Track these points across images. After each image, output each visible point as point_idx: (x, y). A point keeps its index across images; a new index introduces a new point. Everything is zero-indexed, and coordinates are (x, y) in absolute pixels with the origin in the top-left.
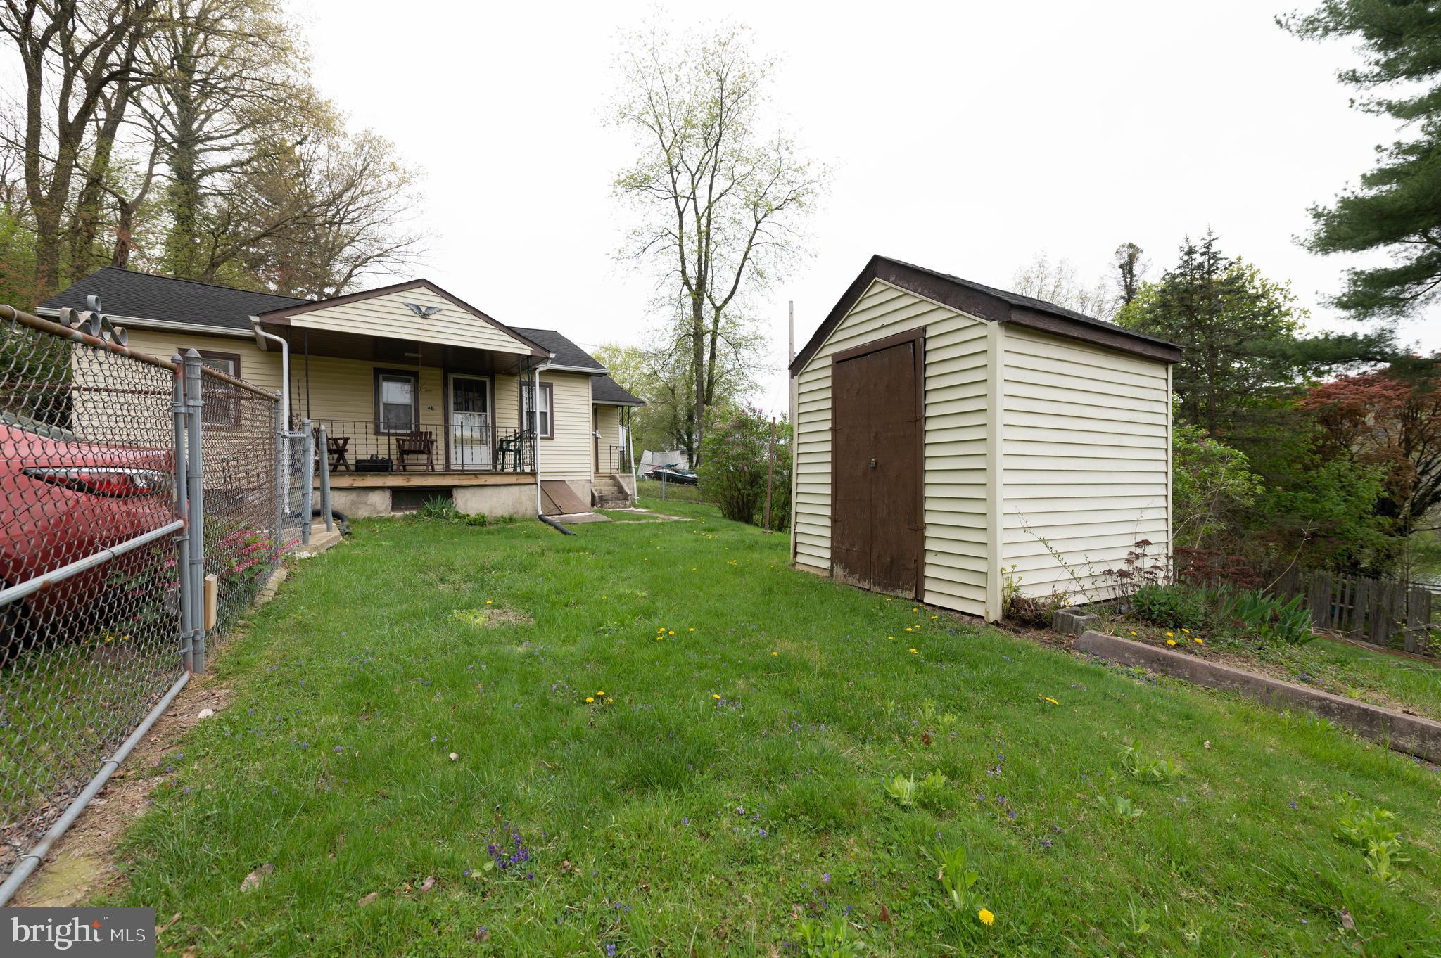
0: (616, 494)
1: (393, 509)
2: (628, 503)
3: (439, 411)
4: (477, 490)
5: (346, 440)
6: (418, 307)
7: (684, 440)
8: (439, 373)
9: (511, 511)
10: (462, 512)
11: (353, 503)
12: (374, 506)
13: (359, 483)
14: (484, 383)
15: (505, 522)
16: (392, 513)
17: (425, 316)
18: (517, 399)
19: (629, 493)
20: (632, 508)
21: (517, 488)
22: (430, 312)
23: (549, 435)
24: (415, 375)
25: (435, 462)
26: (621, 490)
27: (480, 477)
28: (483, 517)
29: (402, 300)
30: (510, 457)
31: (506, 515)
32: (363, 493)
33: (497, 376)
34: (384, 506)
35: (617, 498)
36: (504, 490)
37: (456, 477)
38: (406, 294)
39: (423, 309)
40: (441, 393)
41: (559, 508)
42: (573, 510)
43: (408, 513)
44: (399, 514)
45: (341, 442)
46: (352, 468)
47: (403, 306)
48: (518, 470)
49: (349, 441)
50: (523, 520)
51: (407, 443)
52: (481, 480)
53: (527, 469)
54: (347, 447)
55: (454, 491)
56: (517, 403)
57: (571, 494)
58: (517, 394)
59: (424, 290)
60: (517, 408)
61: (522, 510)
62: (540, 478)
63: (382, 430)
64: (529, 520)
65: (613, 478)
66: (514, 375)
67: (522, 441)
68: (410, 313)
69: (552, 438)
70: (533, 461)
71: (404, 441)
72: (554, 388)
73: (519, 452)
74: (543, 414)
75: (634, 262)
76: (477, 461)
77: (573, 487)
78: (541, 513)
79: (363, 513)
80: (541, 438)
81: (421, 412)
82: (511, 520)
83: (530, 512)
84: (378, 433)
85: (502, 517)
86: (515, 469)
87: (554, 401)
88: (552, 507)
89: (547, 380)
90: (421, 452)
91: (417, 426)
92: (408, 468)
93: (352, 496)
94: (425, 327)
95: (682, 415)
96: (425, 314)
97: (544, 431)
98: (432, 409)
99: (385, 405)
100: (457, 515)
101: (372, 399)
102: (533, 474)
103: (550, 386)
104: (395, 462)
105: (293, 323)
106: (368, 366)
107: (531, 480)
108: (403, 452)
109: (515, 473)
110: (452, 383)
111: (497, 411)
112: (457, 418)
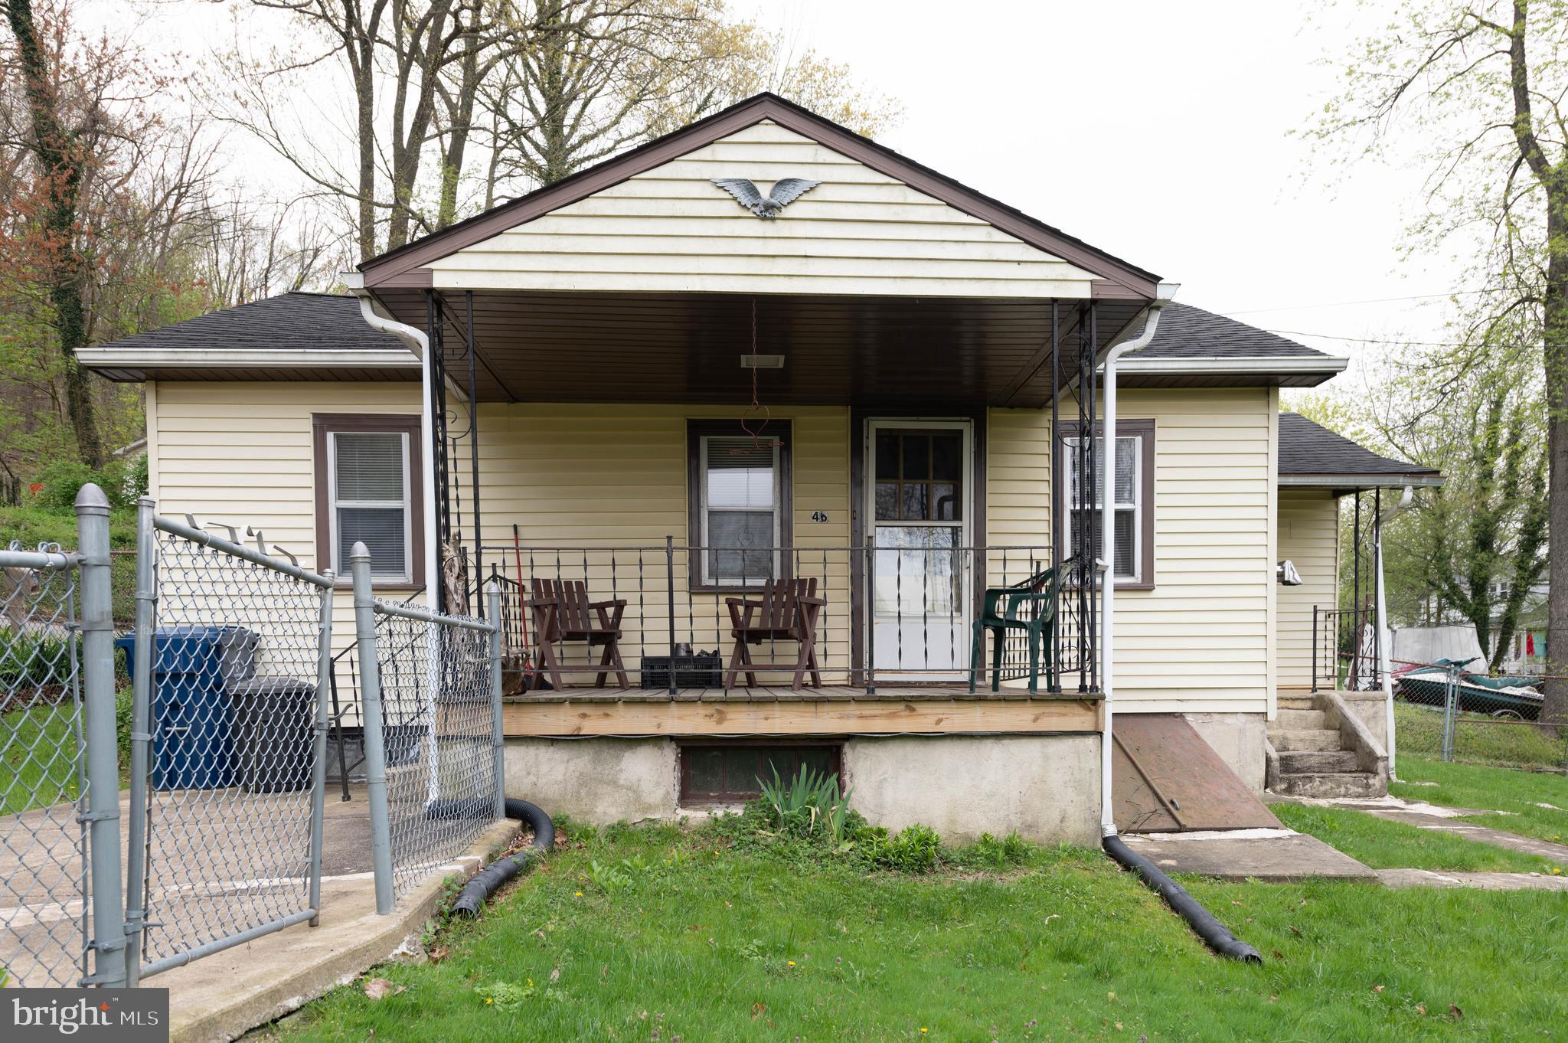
0: (1332, 754)
1: (687, 797)
2: (1376, 782)
3: (839, 528)
4: (911, 749)
5: (620, 606)
6: (750, 187)
7: (1463, 599)
8: (839, 419)
9: (1016, 821)
10: (870, 817)
11: (584, 781)
12: (634, 790)
13: (597, 724)
14: (961, 432)
15: (992, 860)
16: (682, 813)
17: (768, 212)
18: (1047, 475)
19: (1380, 751)
20: (1389, 801)
21: (1034, 746)
22: (784, 196)
23: (1137, 579)
24: (783, 429)
25: (820, 662)
26: (1349, 740)
27: (922, 708)
28: (925, 841)
29: (707, 171)
30: (1017, 641)
31: (999, 832)
32: (607, 753)
33: (993, 415)
34: (660, 793)
35: (1338, 766)
36: (995, 751)
37: (853, 709)
38: (718, 151)
39: (765, 191)
40: (844, 473)
41: (1168, 807)
42: (1217, 817)
43: (719, 812)
44: (697, 816)
45: (610, 611)
46: (635, 678)
47: (709, 191)
48: (1042, 683)
49: (627, 611)
50: (1052, 853)
51: (757, 611)
52: (925, 720)
53: (1069, 682)
54: (624, 625)
55: (847, 749)
56: (1046, 489)
57: (1206, 760)
58: (1046, 462)
59: (767, 132)
60: (1046, 501)
61: (1048, 820)
62: (1109, 708)
63: (707, 581)
64: (1073, 853)
65: (1322, 704)
66: (1037, 404)
67: (1052, 596)
68: (731, 209)
69: (1147, 586)
70: (1088, 657)
71: (749, 606)
72: (1159, 434)
73: (1045, 628)
74: (1124, 519)
75: (1364, 135)
76: (913, 659)
77: (1208, 733)
78: (1111, 830)
79: (607, 811)
80: (1118, 589)
81: (797, 528)
82: (1012, 853)
83: (1076, 827)
84: (696, 588)
85: (985, 840)
86: (1033, 685)
87: (1158, 474)
88: (1149, 804)
89: (1139, 411)
90: (783, 635)
91: (787, 567)
92: (759, 676)
93: (581, 761)
94: (772, 248)
95: (1462, 535)
96: (769, 207)
97: (1125, 565)
98: (824, 519)
99: (711, 513)
100: (852, 828)
101: (683, 503)
102: (1090, 698)
103: (1146, 430)
104: (726, 662)
105: (440, 281)
106: (674, 417)
107: (1080, 719)
108: (745, 636)
109: (1031, 698)
110: (871, 444)
111: (990, 514)
112: (885, 536)
